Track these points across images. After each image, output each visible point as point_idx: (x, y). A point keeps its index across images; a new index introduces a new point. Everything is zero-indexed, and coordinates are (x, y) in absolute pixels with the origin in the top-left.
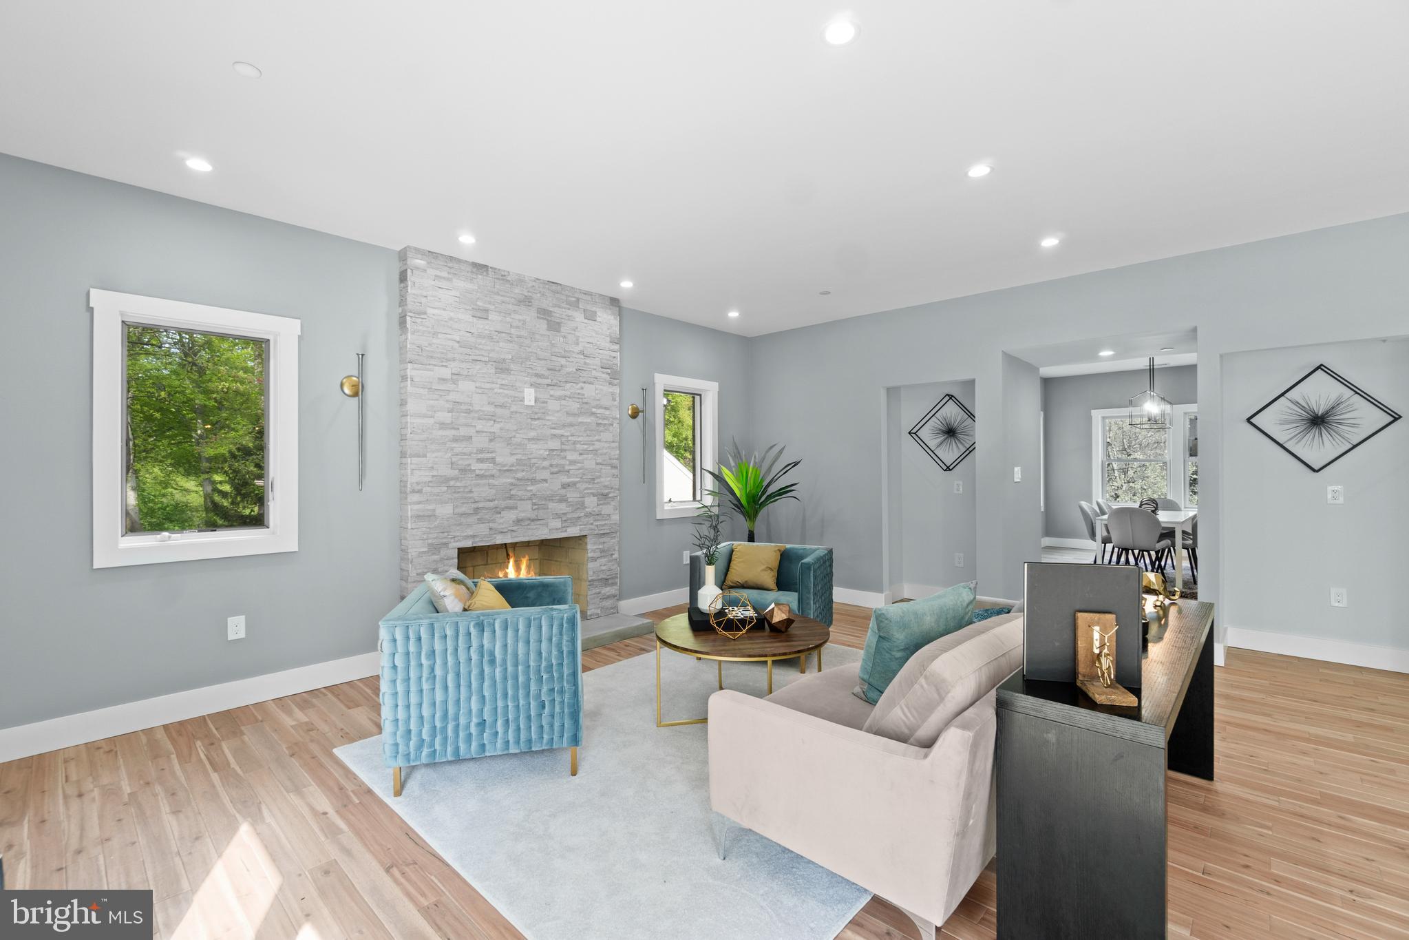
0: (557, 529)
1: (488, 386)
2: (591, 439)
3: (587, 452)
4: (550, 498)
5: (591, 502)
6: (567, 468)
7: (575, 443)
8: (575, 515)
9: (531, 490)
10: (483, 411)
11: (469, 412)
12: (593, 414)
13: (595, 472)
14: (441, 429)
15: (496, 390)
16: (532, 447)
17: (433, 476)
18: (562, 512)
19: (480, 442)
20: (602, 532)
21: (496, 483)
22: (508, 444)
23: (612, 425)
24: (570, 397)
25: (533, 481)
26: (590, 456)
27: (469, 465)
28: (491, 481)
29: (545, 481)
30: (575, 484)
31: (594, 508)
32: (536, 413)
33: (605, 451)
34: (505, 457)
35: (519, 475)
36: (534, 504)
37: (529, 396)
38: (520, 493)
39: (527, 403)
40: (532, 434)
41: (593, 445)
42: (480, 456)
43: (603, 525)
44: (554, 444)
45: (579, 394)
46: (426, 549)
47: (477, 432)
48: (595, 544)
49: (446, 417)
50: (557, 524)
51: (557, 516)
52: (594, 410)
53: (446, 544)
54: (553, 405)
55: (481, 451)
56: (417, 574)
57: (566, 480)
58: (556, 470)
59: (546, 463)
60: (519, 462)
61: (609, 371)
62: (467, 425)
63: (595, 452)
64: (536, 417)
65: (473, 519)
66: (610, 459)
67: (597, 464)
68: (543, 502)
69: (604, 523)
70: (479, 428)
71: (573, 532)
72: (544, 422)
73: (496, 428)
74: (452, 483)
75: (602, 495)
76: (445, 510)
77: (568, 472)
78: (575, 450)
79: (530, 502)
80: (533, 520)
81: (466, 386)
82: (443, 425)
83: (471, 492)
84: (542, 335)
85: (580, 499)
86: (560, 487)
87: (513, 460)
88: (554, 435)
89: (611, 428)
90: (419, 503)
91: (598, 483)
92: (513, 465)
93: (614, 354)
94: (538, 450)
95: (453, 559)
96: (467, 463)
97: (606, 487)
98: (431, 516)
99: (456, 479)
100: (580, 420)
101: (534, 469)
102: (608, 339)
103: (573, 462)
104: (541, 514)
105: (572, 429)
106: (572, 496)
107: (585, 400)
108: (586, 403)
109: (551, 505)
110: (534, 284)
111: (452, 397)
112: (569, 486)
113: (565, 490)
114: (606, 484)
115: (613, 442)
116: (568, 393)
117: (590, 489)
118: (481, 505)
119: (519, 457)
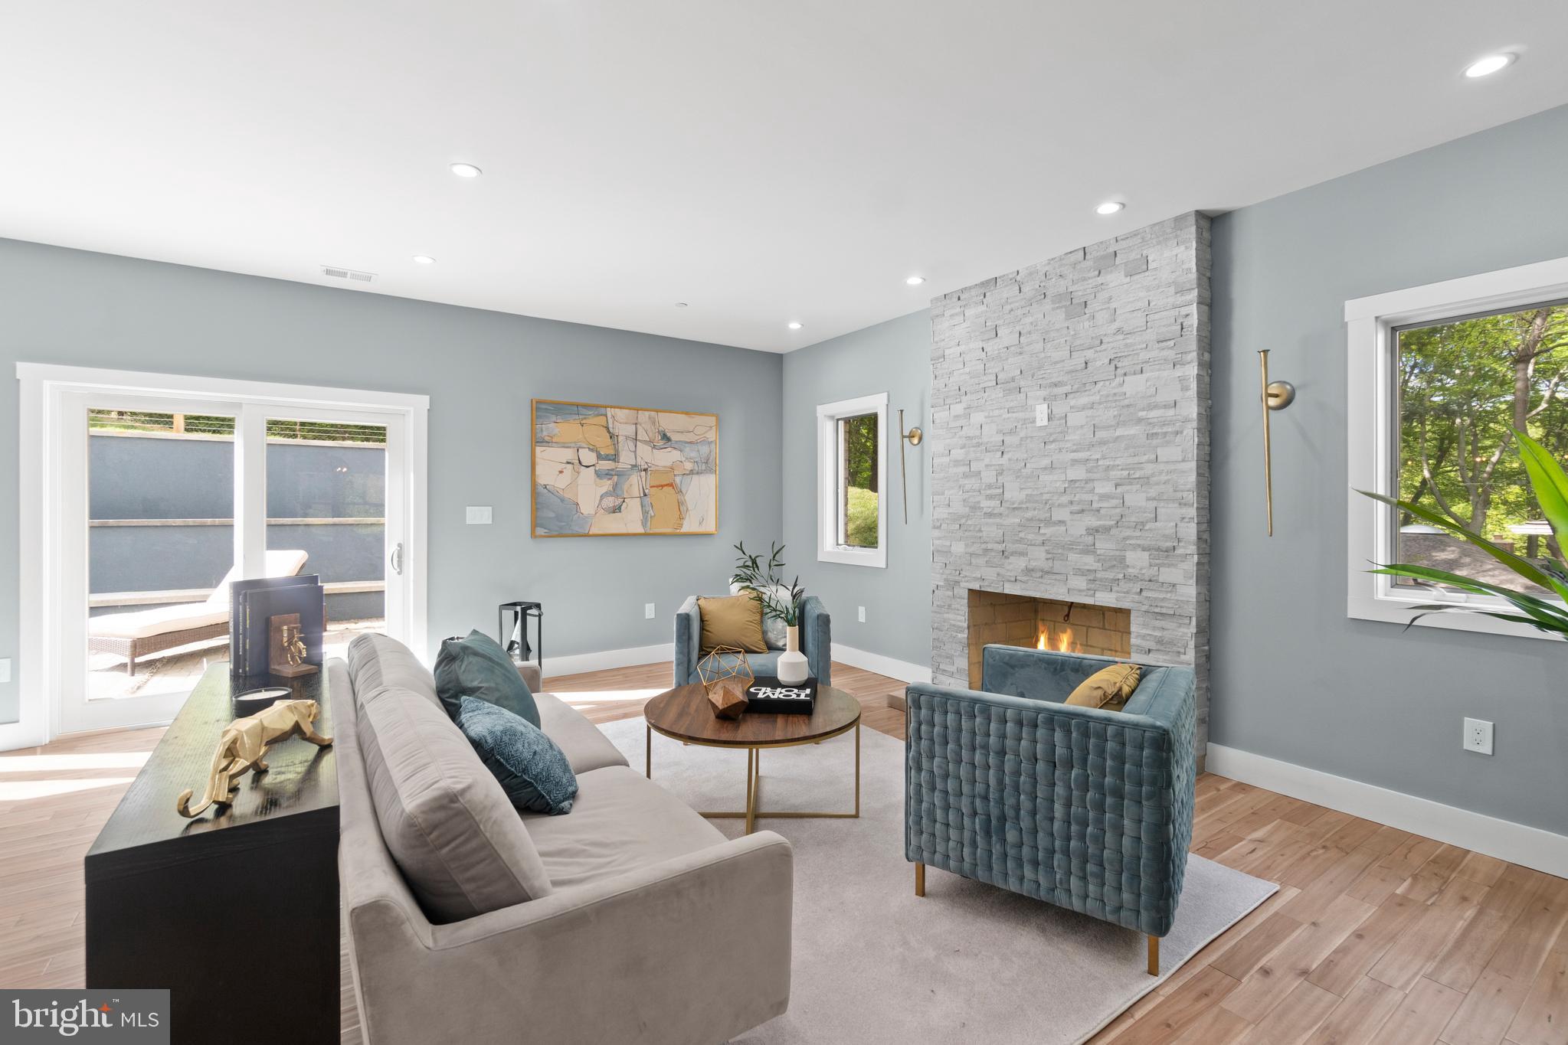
0: (1080, 591)
1: (996, 413)
2: (1136, 460)
3: (1130, 481)
4: (1071, 546)
5: (1138, 560)
6: (1095, 505)
7: (1108, 468)
8: (1110, 575)
9: (1045, 534)
10: (991, 442)
11: (979, 445)
12: (1140, 420)
13: (1145, 512)
14: (955, 466)
15: (1004, 416)
16: (1046, 478)
17: (949, 513)
18: (1087, 567)
19: (989, 477)
20: (1157, 610)
21: (1005, 523)
22: (1018, 477)
23: (1182, 432)
24: (1100, 403)
25: (1049, 522)
26: (1135, 487)
27: (979, 502)
28: (998, 520)
29: (1062, 522)
30: (1108, 529)
31: (1141, 569)
32: (1051, 434)
33: (1164, 478)
34: (1014, 493)
35: (1029, 514)
36: (1048, 552)
37: (1041, 413)
38: (1030, 537)
39: (1039, 423)
40: (1046, 462)
41: (1142, 469)
42: (989, 492)
43: (1163, 599)
44: (1078, 473)
45: (1115, 394)
46: (942, 584)
47: (987, 466)
48: (1145, 625)
49: (958, 454)
50: (1080, 583)
51: (1080, 572)
52: (1142, 414)
53: (957, 582)
54: (1075, 419)
55: (990, 487)
56: (938, 606)
57: (1094, 522)
58: (1076, 508)
59: (1065, 499)
60: (1030, 498)
61: (1171, 343)
62: (977, 459)
63: (1145, 481)
64: (1051, 439)
65: (981, 561)
66: (1175, 491)
67: (1148, 499)
68: (1060, 551)
69: (1162, 596)
70: (987, 461)
71: (1105, 599)
72: (1062, 445)
73: (1004, 461)
74: (963, 521)
75: (1159, 549)
76: (959, 548)
77: (1098, 511)
78: (1108, 479)
79: (1042, 549)
80: (1048, 573)
81: (978, 418)
82: (957, 463)
83: (980, 531)
84: (1058, 330)
85: (1118, 553)
86: (1084, 533)
87: (1022, 496)
88: (1076, 461)
89: (1178, 438)
90: (939, 538)
91: (1150, 530)
92: (1021, 503)
93: (1184, 311)
94: (1053, 482)
95: (964, 599)
96: (977, 500)
97: (1166, 537)
98: (947, 552)
99: (968, 517)
100: (1119, 432)
101: (1048, 506)
102: (1172, 290)
103: (1104, 497)
104: (1058, 566)
105: (1104, 448)
106: (1104, 545)
107: (1126, 402)
108: (1128, 406)
109: (1073, 557)
110: (1047, 268)
111: (966, 432)
112: (1097, 531)
113: (1091, 538)
114: (1167, 532)
115: (1183, 461)
116: (1096, 398)
117: (1137, 538)
118: (990, 546)
119: (1029, 492)
